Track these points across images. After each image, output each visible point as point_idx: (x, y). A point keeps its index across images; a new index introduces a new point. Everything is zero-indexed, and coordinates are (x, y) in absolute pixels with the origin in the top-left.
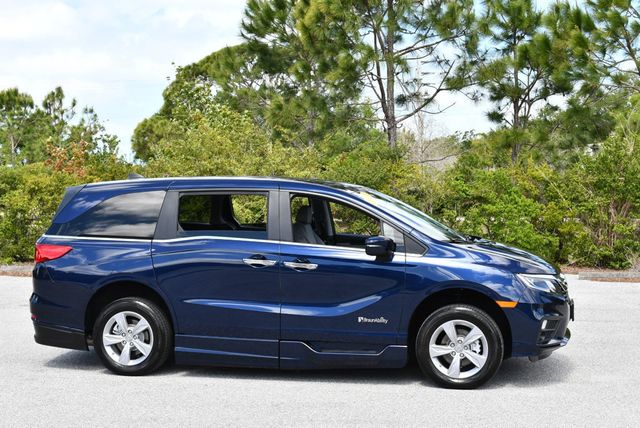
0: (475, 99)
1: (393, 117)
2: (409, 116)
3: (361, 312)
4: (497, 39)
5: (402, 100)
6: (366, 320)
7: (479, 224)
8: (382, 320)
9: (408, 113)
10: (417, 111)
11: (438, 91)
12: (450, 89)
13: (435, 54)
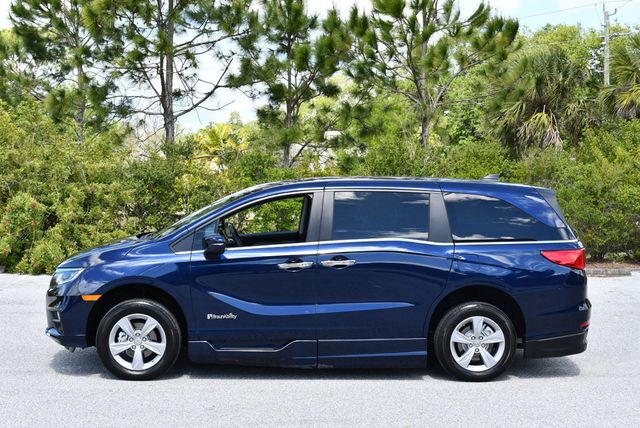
0: (253, 97)
1: (172, 112)
2: (188, 111)
4: (271, 39)
5: (178, 94)
7: (269, 220)
9: (186, 108)
10: (195, 106)
11: (217, 87)
12: (230, 86)
13: (216, 49)
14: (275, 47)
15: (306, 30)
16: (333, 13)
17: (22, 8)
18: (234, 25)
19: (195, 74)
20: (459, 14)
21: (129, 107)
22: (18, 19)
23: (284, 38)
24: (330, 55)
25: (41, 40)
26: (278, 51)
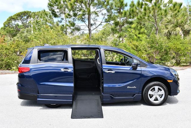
1: (91, 29)
3: (128, 85)
4: (115, 10)
5: (92, 25)
6: (130, 87)
8: (135, 87)
9: (94, 28)
10: (96, 28)
11: (101, 22)
13: (102, 12)
14: (116, 12)
15: (124, 7)
16: (132, 2)
17: (51, 4)
18: (107, 6)
19: (96, 19)
20: (164, 1)
21: (80, 28)
22: (50, 7)
23: (118, 9)
24: (132, 13)
25: (55, 12)
26: (117, 13)
